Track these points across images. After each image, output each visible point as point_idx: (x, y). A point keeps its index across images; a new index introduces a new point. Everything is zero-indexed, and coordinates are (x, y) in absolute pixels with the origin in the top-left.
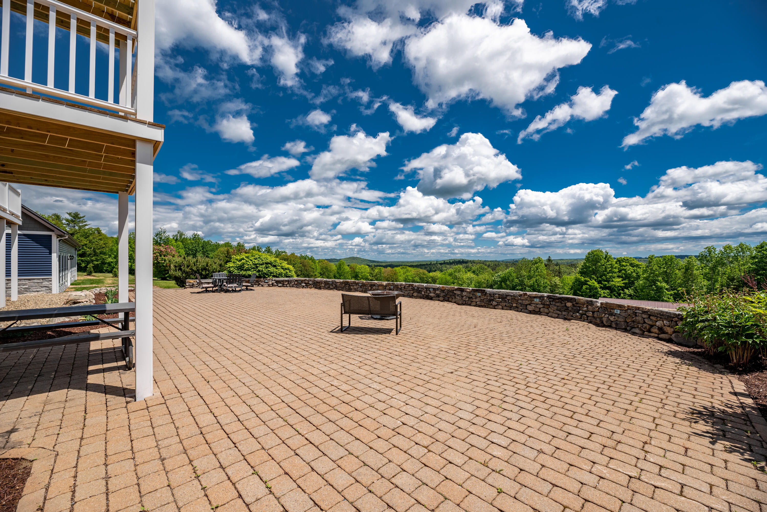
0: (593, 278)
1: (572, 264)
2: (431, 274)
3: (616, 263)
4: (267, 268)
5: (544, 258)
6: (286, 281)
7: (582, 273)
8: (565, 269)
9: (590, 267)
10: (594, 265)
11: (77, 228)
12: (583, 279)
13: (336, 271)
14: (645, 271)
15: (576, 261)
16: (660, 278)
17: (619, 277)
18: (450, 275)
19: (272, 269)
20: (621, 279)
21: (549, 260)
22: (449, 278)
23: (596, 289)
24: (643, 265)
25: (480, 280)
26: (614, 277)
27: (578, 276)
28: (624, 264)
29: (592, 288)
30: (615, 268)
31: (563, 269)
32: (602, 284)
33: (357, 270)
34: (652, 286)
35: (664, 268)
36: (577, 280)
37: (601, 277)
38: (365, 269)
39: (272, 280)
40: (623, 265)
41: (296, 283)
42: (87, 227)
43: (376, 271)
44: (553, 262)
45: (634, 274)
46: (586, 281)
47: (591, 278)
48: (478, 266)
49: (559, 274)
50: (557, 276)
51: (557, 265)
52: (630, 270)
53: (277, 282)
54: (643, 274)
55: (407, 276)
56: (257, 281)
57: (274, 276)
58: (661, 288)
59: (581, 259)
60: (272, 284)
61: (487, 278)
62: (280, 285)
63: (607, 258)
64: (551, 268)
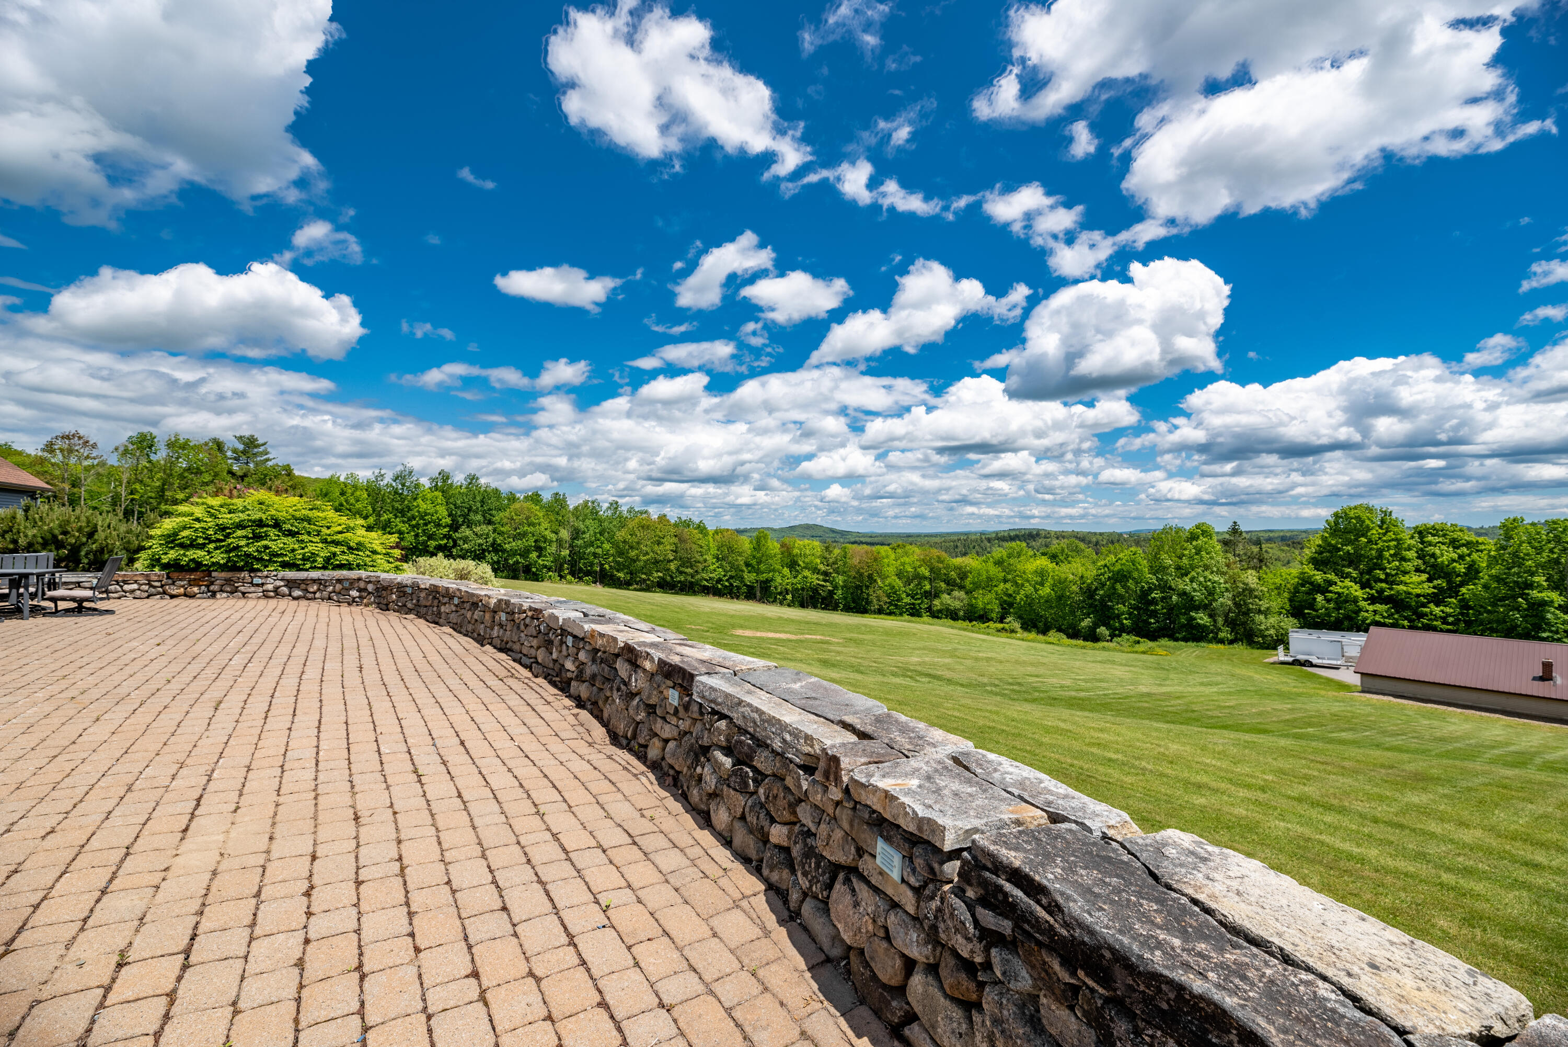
0: (1348, 575)
1: (1292, 541)
2: (958, 561)
3: (1412, 537)
4: (257, 537)
5: (1221, 527)
6: (314, 581)
7: (1318, 563)
8: (1278, 553)
9: (1339, 550)
10: (1350, 542)
11: (252, 465)
12: (1318, 577)
13: (749, 552)
14: (1493, 561)
15: (1304, 535)
16: (1540, 579)
17: (1418, 570)
18: (999, 563)
19: (277, 543)
20: (1424, 577)
21: (1235, 530)
22: (994, 571)
23: (1355, 601)
24: (1490, 544)
25: (1063, 576)
26: (1405, 573)
27: (1309, 570)
28: (1430, 538)
29: (1342, 601)
30: (1409, 549)
31: (1272, 550)
32: (1371, 589)
33: (796, 551)
34: (1514, 598)
35: (1551, 551)
36: (1305, 580)
37: (1369, 572)
38: (810, 548)
39: (274, 577)
40: (1430, 544)
41: (338, 587)
42: (270, 463)
43: (837, 551)
44: (1244, 535)
45: (1461, 568)
46: (1331, 583)
47: (1344, 576)
48: (1064, 543)
49: (1260, 562)
50: (1253, 568)
51: (1258, 543)
52: (1446, 555)
53: (291, 584)
54: (1489, 567)
55: (903, 564)
56: (228, 581)
57: (285, 565)
58: (1544, 604)
59: (1316, 532)
60: (276, 590)
61: (1081, 570)
62: (297, 593)
63: (1387, 522)
64: (1240, 550)
